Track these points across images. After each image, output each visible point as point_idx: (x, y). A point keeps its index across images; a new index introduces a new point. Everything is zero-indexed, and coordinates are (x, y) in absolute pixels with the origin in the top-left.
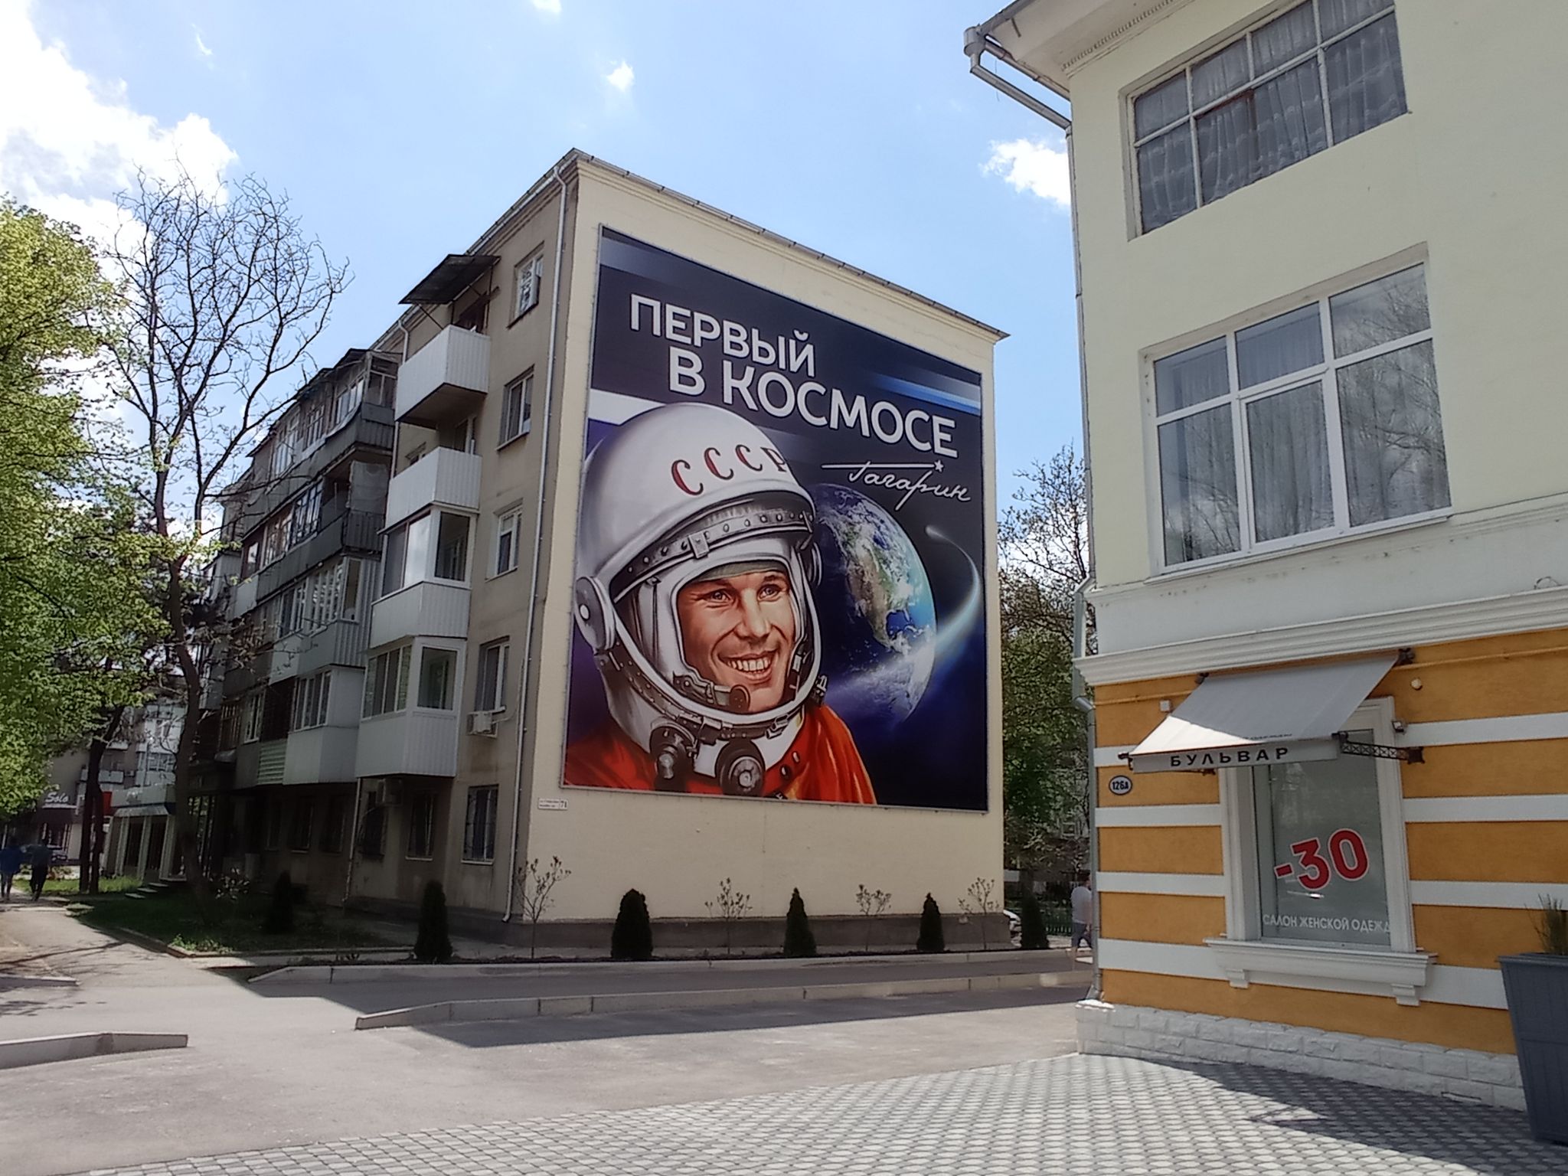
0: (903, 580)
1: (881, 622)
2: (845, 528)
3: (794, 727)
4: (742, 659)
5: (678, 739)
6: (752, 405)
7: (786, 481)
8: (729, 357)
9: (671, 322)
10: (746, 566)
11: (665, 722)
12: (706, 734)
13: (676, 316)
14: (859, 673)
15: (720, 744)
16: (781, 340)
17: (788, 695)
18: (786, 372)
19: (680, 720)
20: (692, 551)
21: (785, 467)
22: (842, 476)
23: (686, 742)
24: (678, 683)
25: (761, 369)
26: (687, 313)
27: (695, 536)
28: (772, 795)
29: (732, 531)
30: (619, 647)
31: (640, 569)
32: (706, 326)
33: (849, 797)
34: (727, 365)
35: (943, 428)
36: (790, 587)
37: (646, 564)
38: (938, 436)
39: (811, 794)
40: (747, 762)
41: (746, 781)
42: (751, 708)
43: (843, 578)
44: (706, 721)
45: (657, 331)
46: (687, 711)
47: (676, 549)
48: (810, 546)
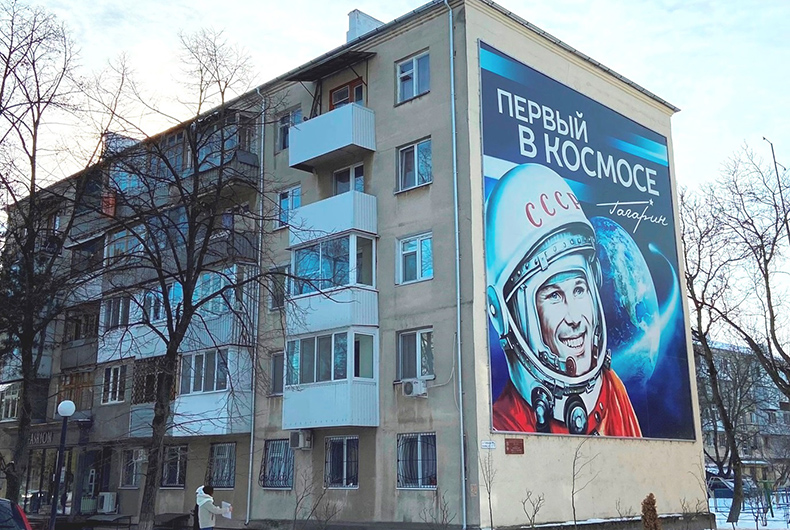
0: (641, 281)
1: (633, 310)
2: (611, 247)
3: (599, 383)
4: (570, 339)
5: (545, 396)
6: (560, 165)
7: (579, 216)
8: (548, 131)
9: (518, 108)
10: (566, 275)
11: (537, 385)
12: (557, 391)
13: (520, 103)
14: (625, 347)
15: (565, 398)
16: (570, 117)
17: (594, 363)
18: (574, 140)
19: (544, 382)
20: (540, 265)
21: (579, 206)
22: (605, 211)
23: (548, 398)
24: (541, 357)
25: (563, 139)
26: (524, 101)
27: (540, 255)
28: (592, 433)
29: (558, 251)
30: (511, 334)
31: (517, 279)
32: (535, 111)
33: (629, 433)
34: (546, 136)
35: (651, 176)
36: (588, 289)
37: (519, 275)
38: (649, 182)
39: (610, 432)
40: (578, 411)
41: (580, 424)
42: (577, 374)
43: (612, 280)
44: (557, 383)
45: (511, 115)
46: (547, 376)
47: (532, 265)
48: (595, 260)
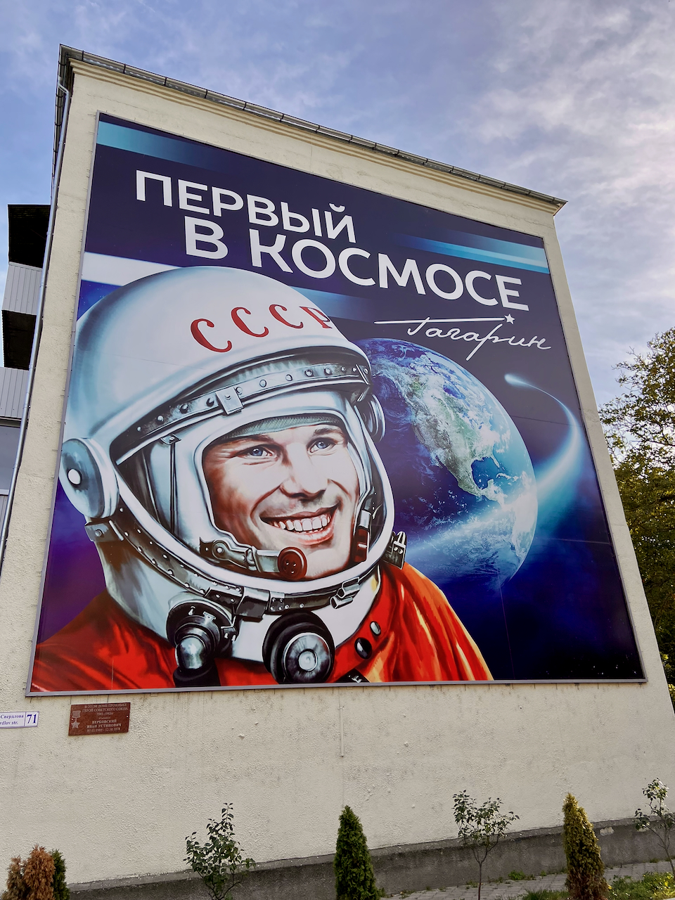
0: (486, 427)
1: (465, 473)
2: (407, 379)
3: (370, 589)
4: (292, 518)
5: (208, 620)
6: (285, 268)
7: (335, 338)
8: (255, 227)
9: (184, 196)
10: (290, 421)
11: (189, 598)
12: (246, 609)
13: (189, 190)
15: (269, 620)
16: (315, 213)
17: (356, 556)
18: (324, 239)
19: (211, 595)
20: (221, 407)
21: (330, 324)
22: (400, 332)
23: (220, 620)
24: (207, 551)
25: (292, 238)
26: (205, 188)
27: (222, 393)
28: (346, 678)
29: (269, 386)
30: (124, 516)
31: (152, 427)
32: (225, 199)
33: (454, 673)
34: (254, 235)
35: (508, 286)
36: (347, 439)
37: (160, 423)
38: (504, 293)
39: (400, 673)
40: (308, 639)
41: (309, 663)
42: (309, 573)
43: (412, 428)
44: (247, 593)
45: (168, 201)
46: (220, 583)
47: (200, 405)
48: (369, 398)
